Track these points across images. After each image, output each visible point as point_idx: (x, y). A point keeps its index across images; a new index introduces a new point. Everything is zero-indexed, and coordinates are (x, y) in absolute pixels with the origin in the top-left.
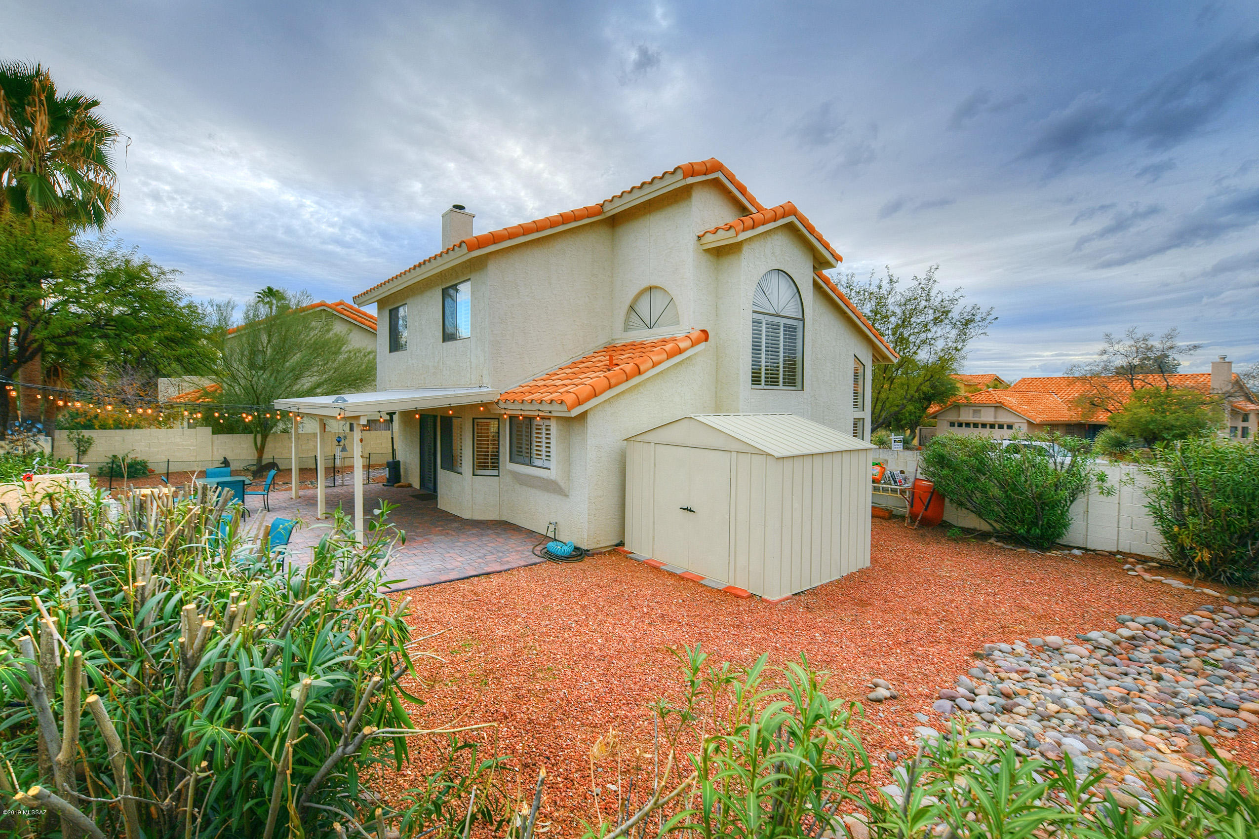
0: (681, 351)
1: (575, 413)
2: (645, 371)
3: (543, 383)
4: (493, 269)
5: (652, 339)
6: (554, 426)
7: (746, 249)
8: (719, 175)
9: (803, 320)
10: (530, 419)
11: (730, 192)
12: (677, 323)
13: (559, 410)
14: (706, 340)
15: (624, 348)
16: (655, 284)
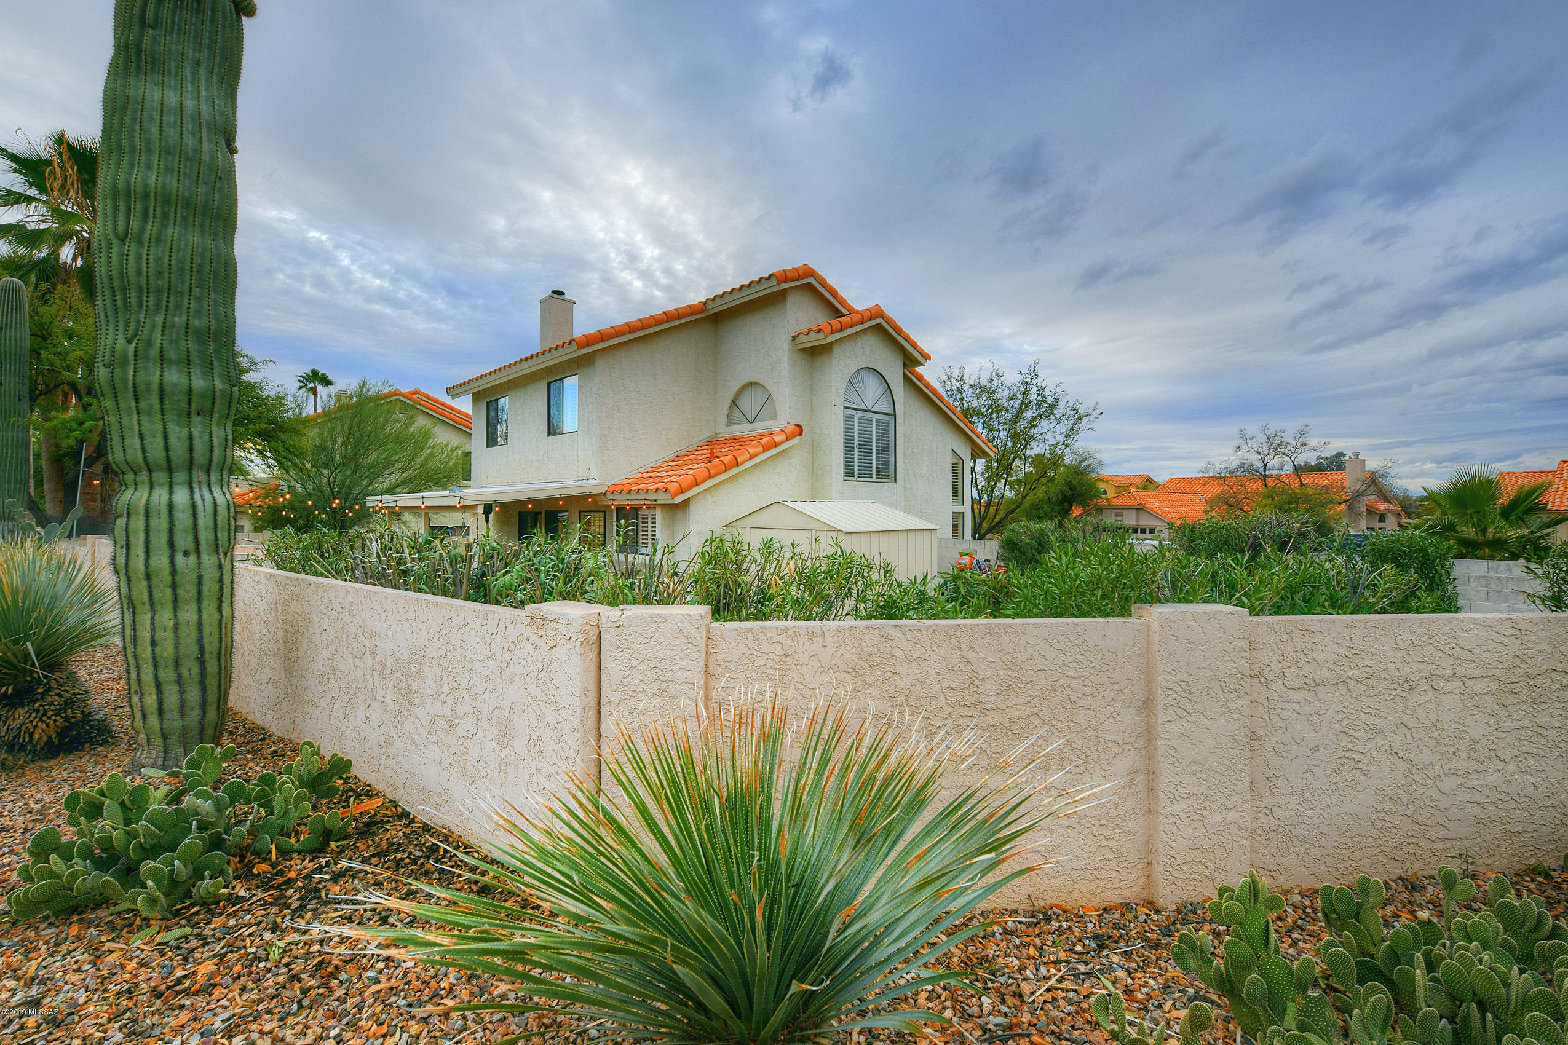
0: (776, 445)
1: (678, 499)
2: (743, 463)
3: (649, 475)
4: (600, 364)
5: (753, 433)
6: (659, 514)
7: (837, 350)
8: (812, 280)
9: (894, 415)
10: (636, 509)
11: (822, 295)
12: (775, 417)
13: (663, 499)
14: (801, 434)
15: (726, 442)
16: (754, 380)
